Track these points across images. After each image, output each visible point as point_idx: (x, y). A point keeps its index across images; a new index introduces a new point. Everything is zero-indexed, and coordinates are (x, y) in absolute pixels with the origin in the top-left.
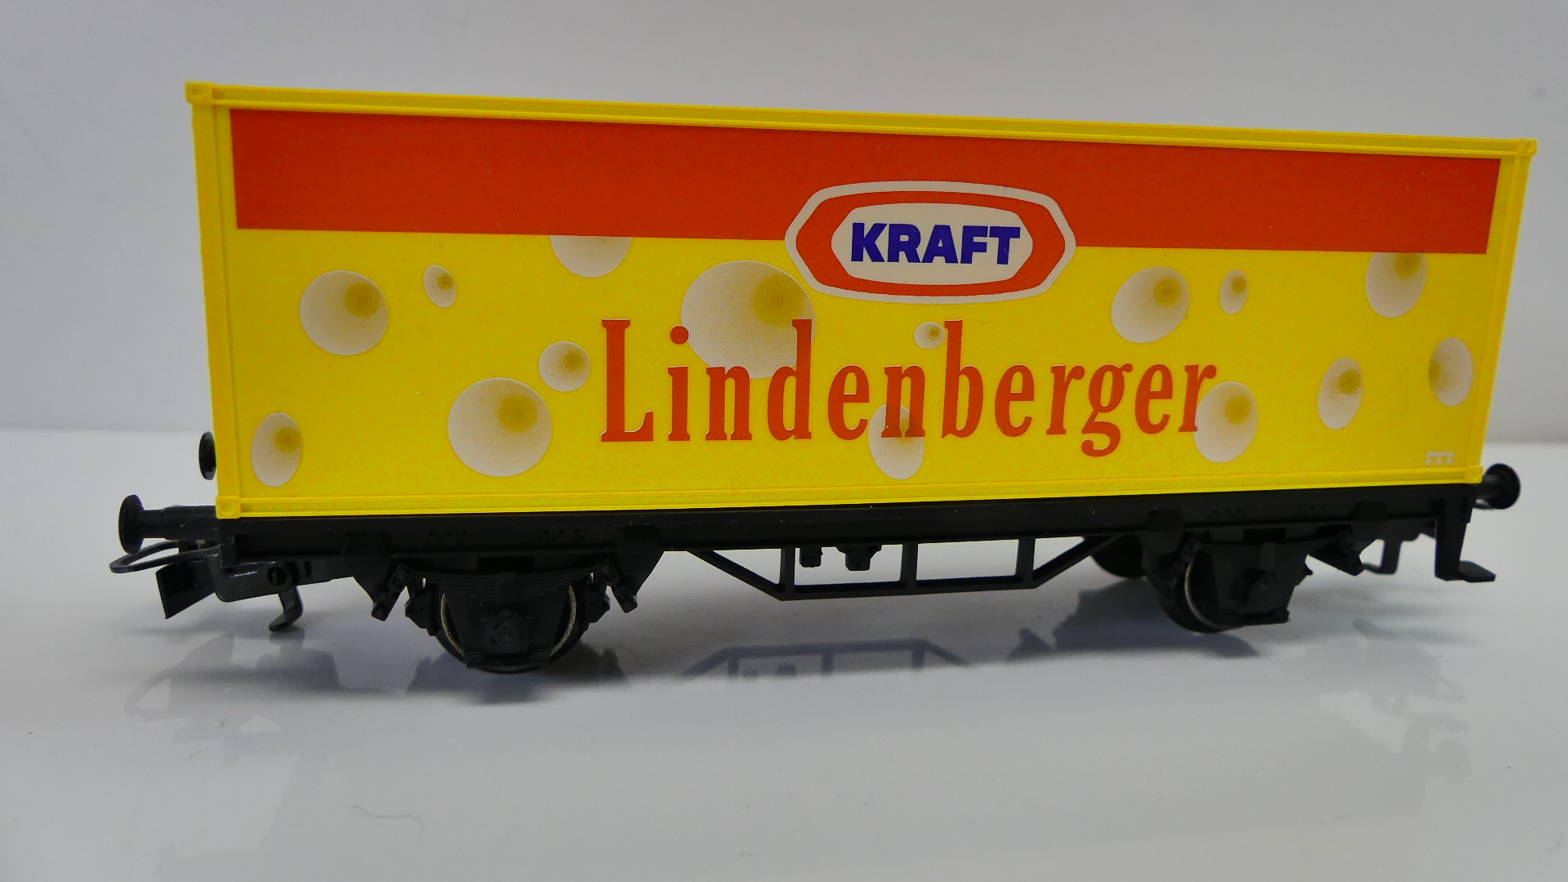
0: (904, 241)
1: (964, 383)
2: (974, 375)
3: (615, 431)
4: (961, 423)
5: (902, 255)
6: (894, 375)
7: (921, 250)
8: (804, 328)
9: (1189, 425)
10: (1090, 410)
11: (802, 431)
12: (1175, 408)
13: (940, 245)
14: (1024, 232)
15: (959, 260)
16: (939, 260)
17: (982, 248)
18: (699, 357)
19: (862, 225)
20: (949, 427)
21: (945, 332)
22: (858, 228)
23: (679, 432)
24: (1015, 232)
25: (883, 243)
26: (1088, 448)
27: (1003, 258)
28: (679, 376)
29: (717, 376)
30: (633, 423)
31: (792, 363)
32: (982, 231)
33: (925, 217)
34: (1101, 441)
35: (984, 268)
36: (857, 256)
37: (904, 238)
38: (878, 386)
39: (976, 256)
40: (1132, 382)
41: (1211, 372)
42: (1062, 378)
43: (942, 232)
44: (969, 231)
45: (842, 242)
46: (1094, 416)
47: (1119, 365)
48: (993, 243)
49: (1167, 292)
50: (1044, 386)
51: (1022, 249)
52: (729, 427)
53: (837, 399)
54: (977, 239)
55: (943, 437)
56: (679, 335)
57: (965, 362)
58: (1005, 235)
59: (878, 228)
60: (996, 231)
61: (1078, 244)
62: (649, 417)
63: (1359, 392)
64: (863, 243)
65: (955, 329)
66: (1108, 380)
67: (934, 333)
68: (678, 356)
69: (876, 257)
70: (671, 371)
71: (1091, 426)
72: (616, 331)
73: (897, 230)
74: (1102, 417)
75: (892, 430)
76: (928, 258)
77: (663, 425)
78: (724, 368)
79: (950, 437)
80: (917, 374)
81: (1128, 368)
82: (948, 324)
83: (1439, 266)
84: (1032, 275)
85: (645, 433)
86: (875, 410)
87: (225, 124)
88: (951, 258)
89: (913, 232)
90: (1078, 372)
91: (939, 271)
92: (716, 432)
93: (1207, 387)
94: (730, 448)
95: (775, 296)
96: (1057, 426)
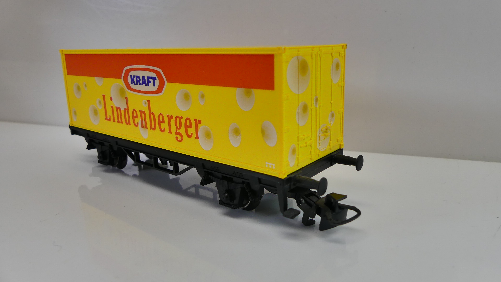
0: (138, 80)
1: (152, 116)
2: (153, 114)
3: (107, 119)
4: (153, 127)
5: (138, 83)
6: (141, 113)
7: (141, 82)
8: (126, 99)
9: (198, 137)
10: (176, 128)
11: (129, 123)
12: (193, 131)
13: (144, 81)
14: (157, 78)
16: (144, 85)
18: (116, 103)
20: (151, 128)
21: (147, 103)
22: (131, 76)
23: (114, 121)
25: (135, 80)
26: (177, 139)
27: (154, 85)
28: (112, 107)
29: (117, 109)
31: (126, 107)
33: (141, 74)
34: (179, 138)
36: (132, 84)
38: (139, 115)
39: (150, 84)
40: (183, 121)
41: (200, 122)
42: (169, 118)
43: (143, 77)
45: (129, 80)
47: (180, 116)
48: (152, 81)
49: (187, 96)
50: (166, 120)
51: (157, 82)
52: (120, 120)
53: (133, 117)
54: (149, 80)
56: (111, 99)
57: (152, 111)
58: (154, 79)
59: (134, 76)
60: (152, 78)
61: (167, 82)
62: (110, 116)
63: (240, 136)
64: (133, 80)
65: (149, 103)
66: (178, 120)
67: (146, 103)
68: (111, 103)
69: (135, 83)
71: (177, 133)
72: (104, 96)
73: (137, 77)
74: (178, 131)
75: (142, 126)
77: (112, 118)
78: (117, 107)
79: (152, 130)
80: (144, 113)
81: (182, 118)
82: (148, 101)
83: (258, 93)
84: (160, 90)
85: (110, 119)
86: (139, 121)
87: (64, 56)
88: (146, 84)
89: (139, 78)
90: (172, 117)
91: (144, 87)
92: (118, 121)
93: (199, 126)
94: (120, 124)
95: (122, 92)
96: (170, 132)
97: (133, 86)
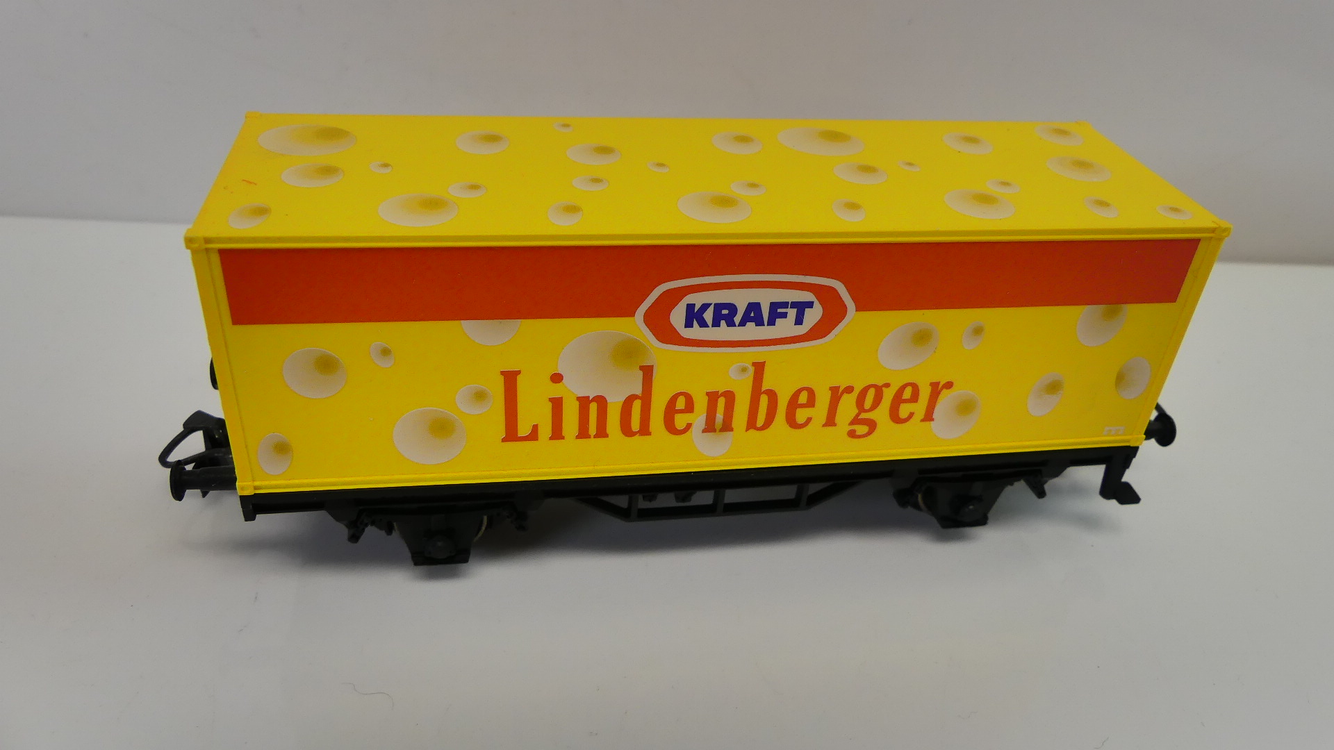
0: (725, 314)
1: (764, 400)
2: (772, 395)
3: (511, 435)
4: (761, 421)
5: (723, 323)
6: (713, 397)
7: (737, 319)
8: (648, 372)
9: (929, 417)
10: (857, 411)
11: (645, 430)
12: (920, 408)
13: (752, 315)
14: (817, 305)
15: (766, 323)
16: (751, 325)
17: (784, 315)
18: (571, 390)
19: (694, 305)
20: (751, 424)
21: (752, 370)
22: (690, 307)
23: (557, 434)
24: (810, 305)
25: (708, 316)
26: (852, 434)
27: (799, 321)
28: (557, 404)
29: (584, 402)
30: (523, 430)
31: (638, 391)
32: (785, 305)
33: (741, 299)
34: (862, 429)
35: (785, 327)
36: (689, 324)
37: (725, 312)
38: (701, 404)
39: (778, 321)
40: (888, 395)
41: (949, 385)
42: (836, 394)
43: (754, 307)
44: (774, 306)
45: (678, 316)
46: (858, 415)
47: (880, 384)
48: (792, 313)
49: (923, 337)
50: (823, 400)
51: (813, 316)
52: (593, 429)
53: (670, 411)
54: (779, 310)
55: (746, 431)
56: (557, 378)
57: (766, 385)
58: (801, 307)
59: (705, 307)
60: (794, 305)
61: (857, 310)
62: (535, 428)
63: (1060, 393)
64: (694, 316)
65: (759, 368)
66: (871, 392)
67: (744, 370)
68: (556, 390)
69: (703, 324)
70: (551, 400)
71: (856, 421)
72: (510, 379)
73: (719, 307)
74: (864, 416)
75: (710, 427)
76: (742, 324)
77: (545, 430)
78: (589, 397)
79: (752, 432)
80: (730, 396)
81: (887, 385)
82: (754, 364)
83: (1137, 311)
84: (819, 331)
85: (533, 435)
86: (698, 418)
87: (216, 260)
88: (759, 322)
89: (732, 308)
90: (849, 390)
91: (751, 331)
92: (583, 433)
93: (945, 395)
94: (594, 444)
95: (627, 351)
96: (830, 421)
97: (696, 332)
